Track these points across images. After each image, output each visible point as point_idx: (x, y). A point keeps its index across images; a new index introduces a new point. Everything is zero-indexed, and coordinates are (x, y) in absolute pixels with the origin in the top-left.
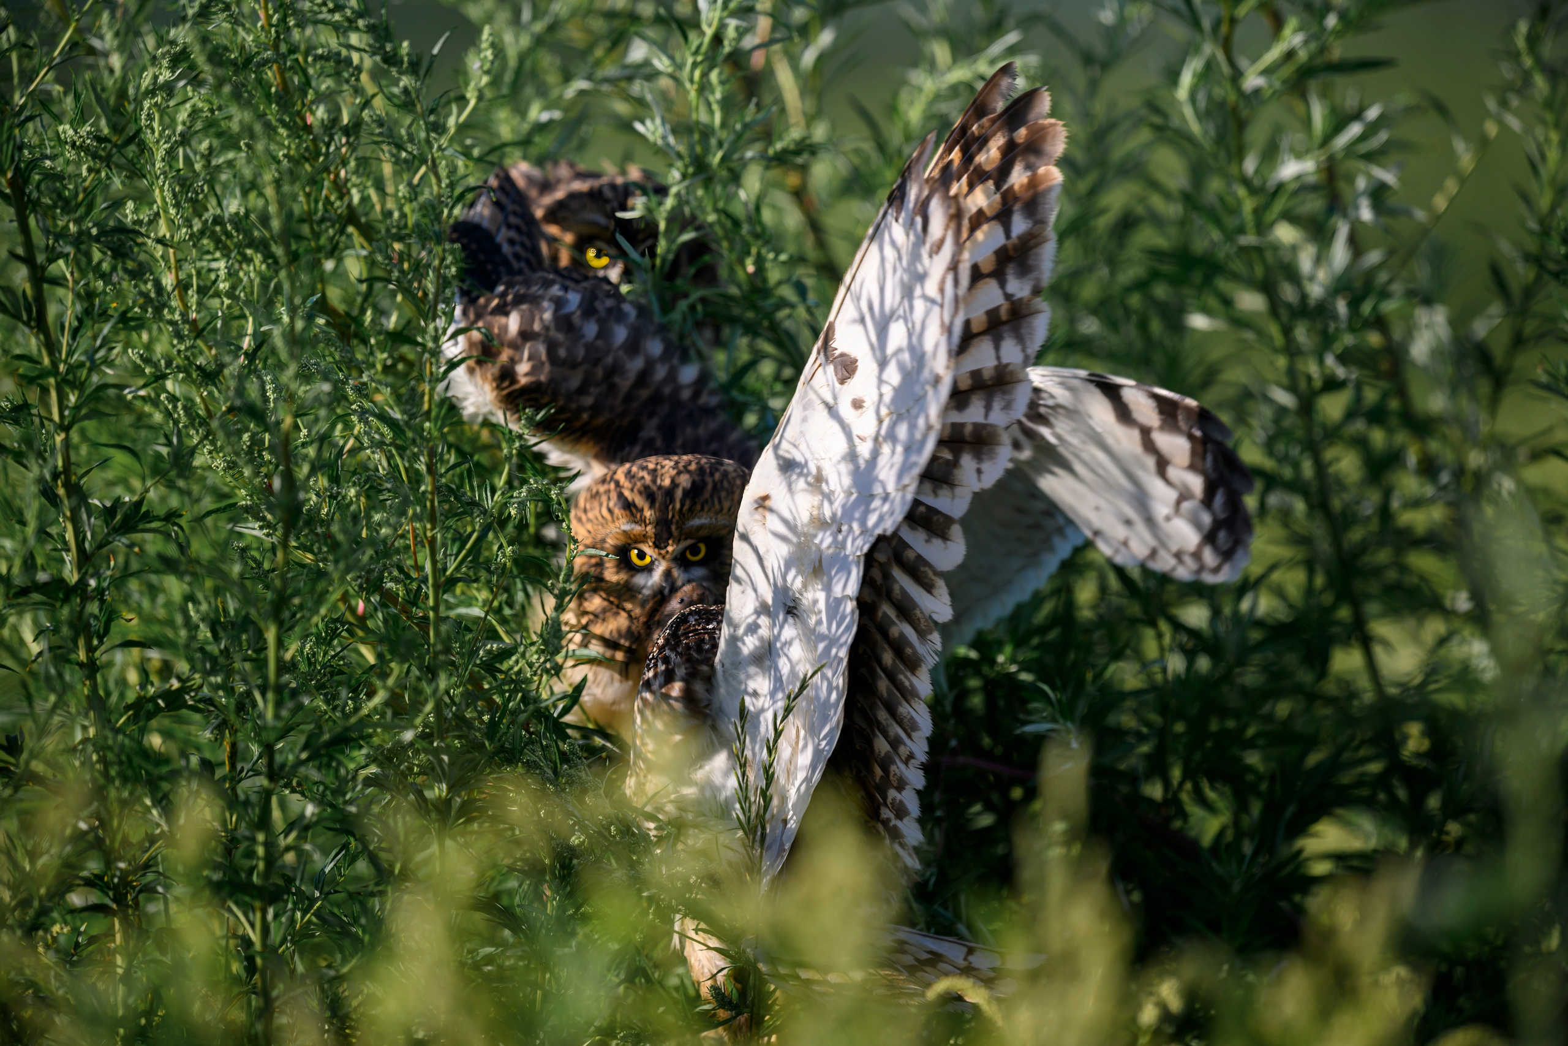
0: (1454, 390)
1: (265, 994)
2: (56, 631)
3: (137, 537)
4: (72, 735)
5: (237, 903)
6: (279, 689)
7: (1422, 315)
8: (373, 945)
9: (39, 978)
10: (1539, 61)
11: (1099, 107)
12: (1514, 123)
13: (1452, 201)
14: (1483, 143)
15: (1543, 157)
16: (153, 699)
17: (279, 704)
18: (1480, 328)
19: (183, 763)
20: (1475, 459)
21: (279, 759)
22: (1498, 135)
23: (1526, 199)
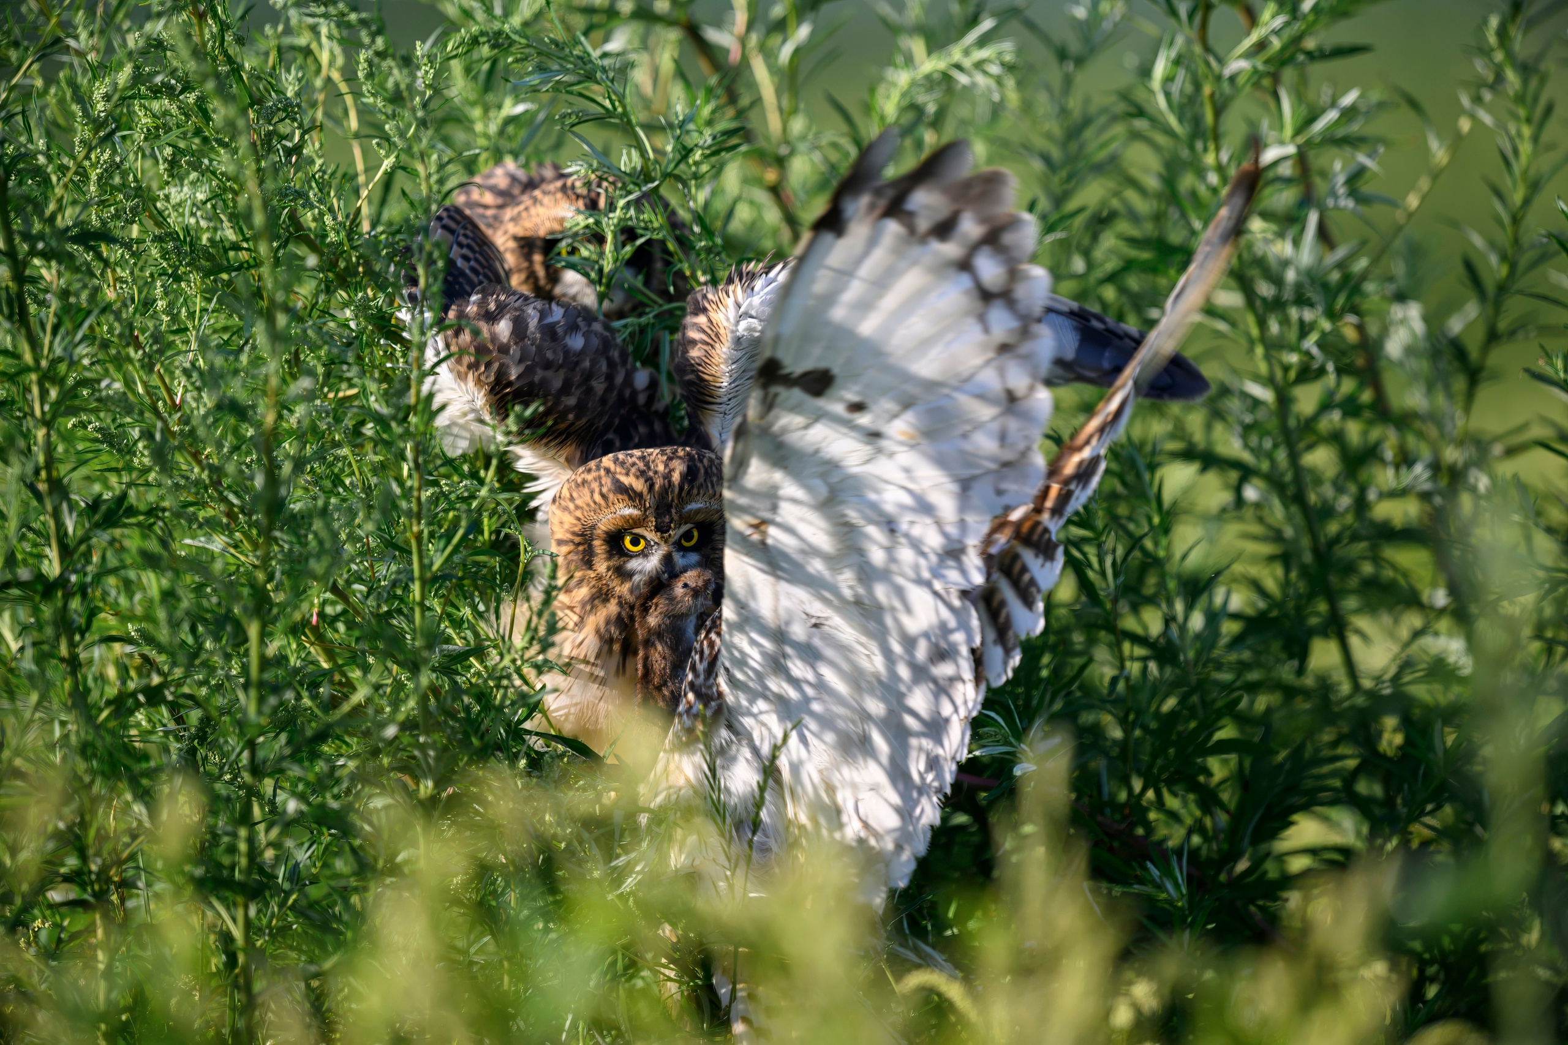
0: (1430, 389)
1: (248, 988)
2: (39, 626)
3: (117, 532)
4: (52, 732)
5: (219, 898)
6: (261, 685)
7: (1397, 311)
8: (355, 941)
9: (22, 974)
10: (1510, 55)
11: (1074, 103)
12: (1487, 119)
13: (1424, 199)
14: (1457, 141)
15: (1516, 152)
16: (133, 694)
17: (261, 700)
18: (1456, 325)
19: (165, 759)
20: (1452, 455)
21: (261, 754)
22: (1472, 130)
23: (1499, 194)
